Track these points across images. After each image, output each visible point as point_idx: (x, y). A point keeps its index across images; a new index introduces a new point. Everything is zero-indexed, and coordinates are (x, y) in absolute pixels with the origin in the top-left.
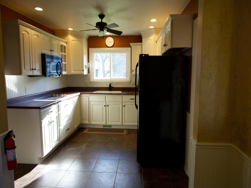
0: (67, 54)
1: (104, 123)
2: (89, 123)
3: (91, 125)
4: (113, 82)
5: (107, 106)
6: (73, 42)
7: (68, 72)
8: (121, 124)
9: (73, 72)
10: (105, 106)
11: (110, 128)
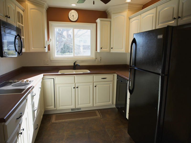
0: (25, 26)
1: (73, 107)
2: (56, 109)
3: (58, 110)
4: (78, 60)
5: (77, 88)
6: (32, 10)
7: (26, 49)
8: (92, 106)
9: (33, 49)
10: (74, 88)
11: (80, 110)
